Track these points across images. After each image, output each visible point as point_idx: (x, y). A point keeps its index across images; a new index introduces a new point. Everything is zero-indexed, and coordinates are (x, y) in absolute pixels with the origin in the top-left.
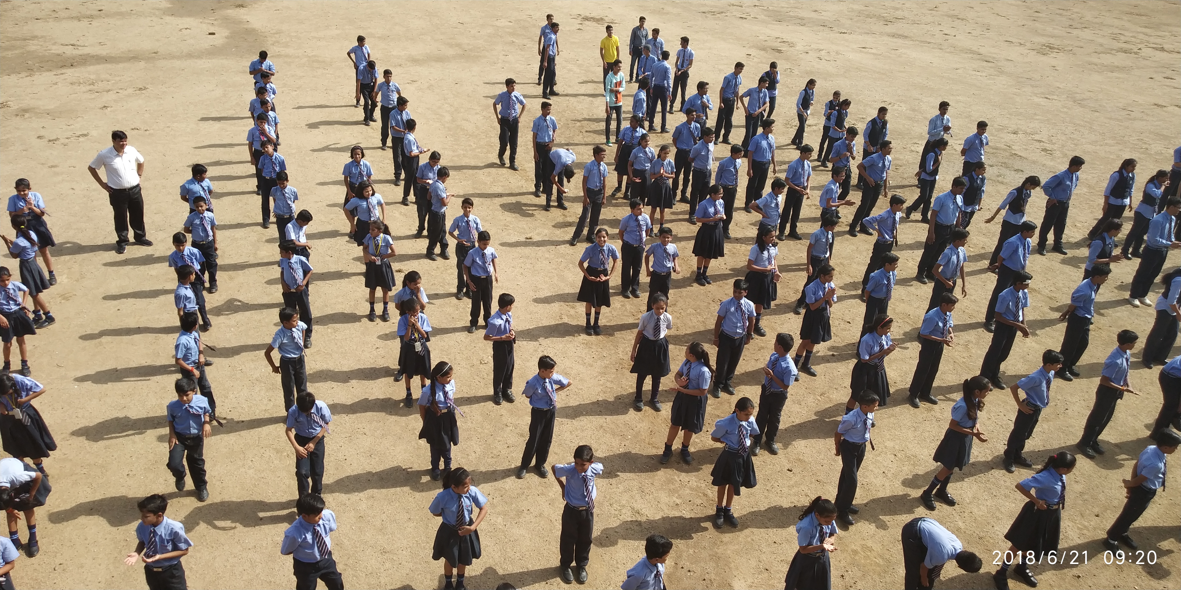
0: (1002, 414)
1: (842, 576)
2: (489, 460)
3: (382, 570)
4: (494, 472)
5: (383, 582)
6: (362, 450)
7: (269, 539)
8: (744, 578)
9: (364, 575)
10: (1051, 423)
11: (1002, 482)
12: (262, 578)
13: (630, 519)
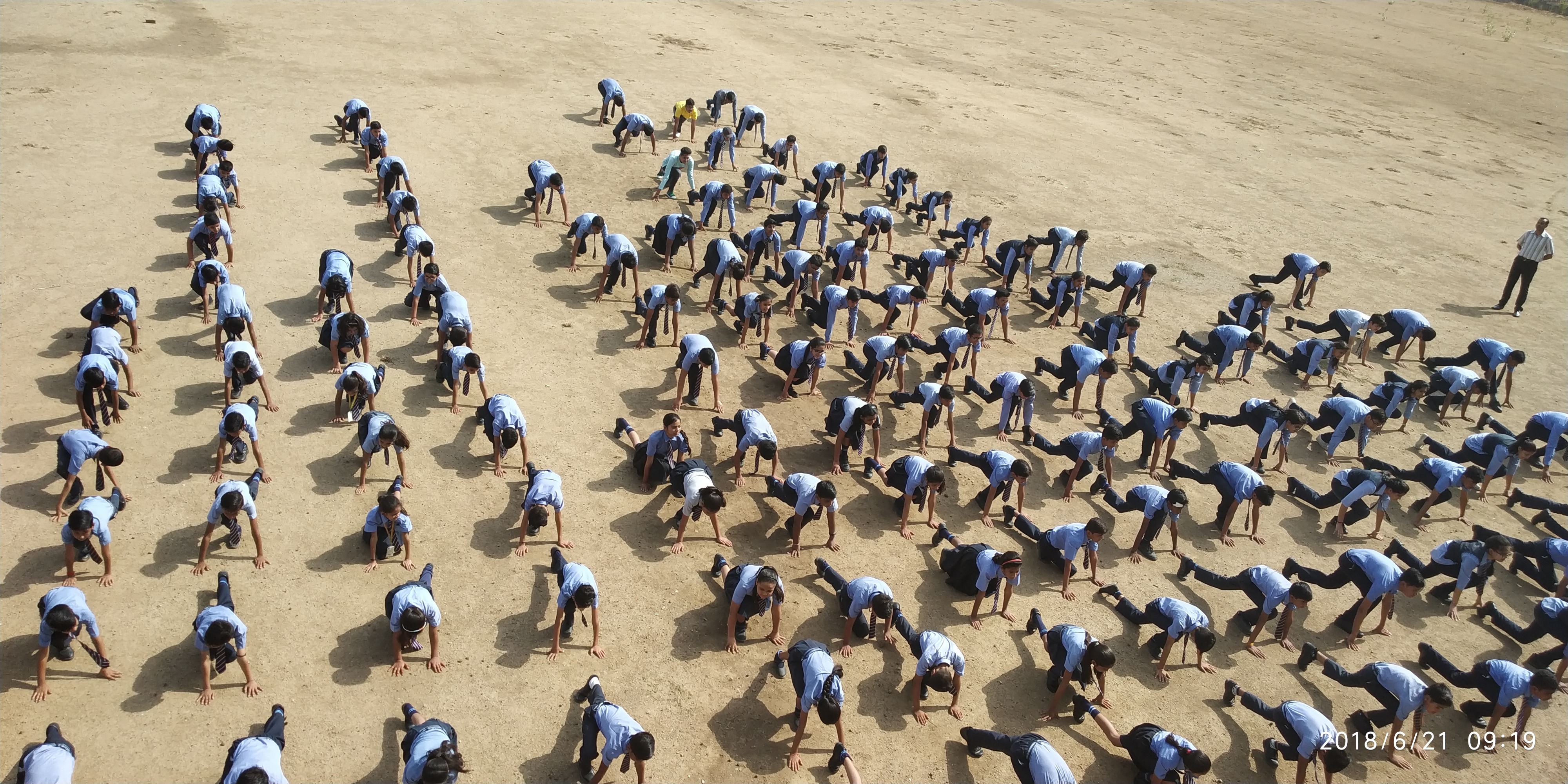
3: (329, 756)
5: (328, 772)
6: (313, 598)
9: (303, 762)
12: (160, 764)
13: (667, 697)
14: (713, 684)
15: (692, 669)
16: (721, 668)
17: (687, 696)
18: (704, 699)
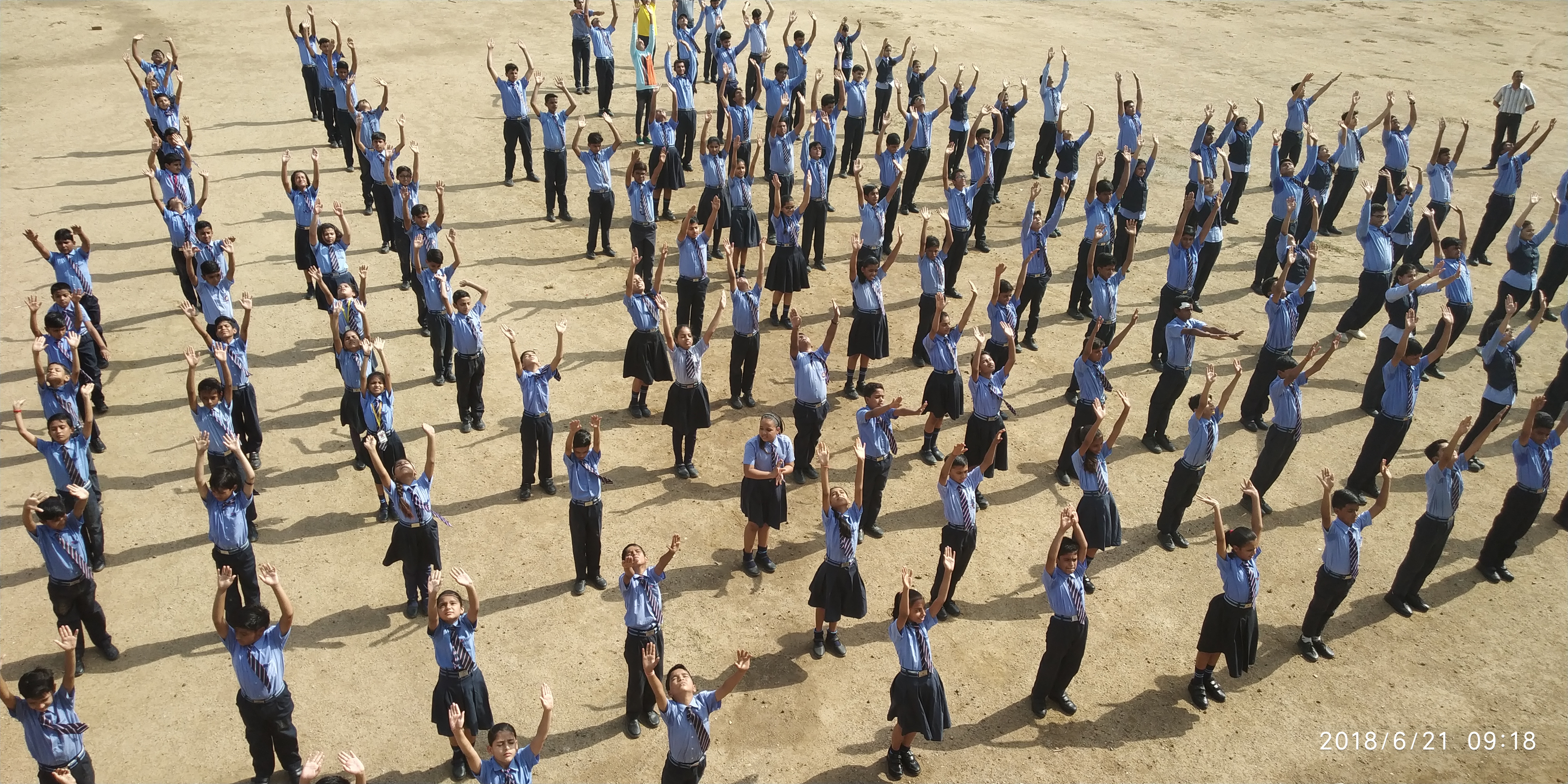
0: (1155, 475)
1: (957, 692)
2: (498, 584)
4: (505, 598)
8: (833, 705)
10: (1216, 481)
11: (1155, 559)
13: (686, 643)
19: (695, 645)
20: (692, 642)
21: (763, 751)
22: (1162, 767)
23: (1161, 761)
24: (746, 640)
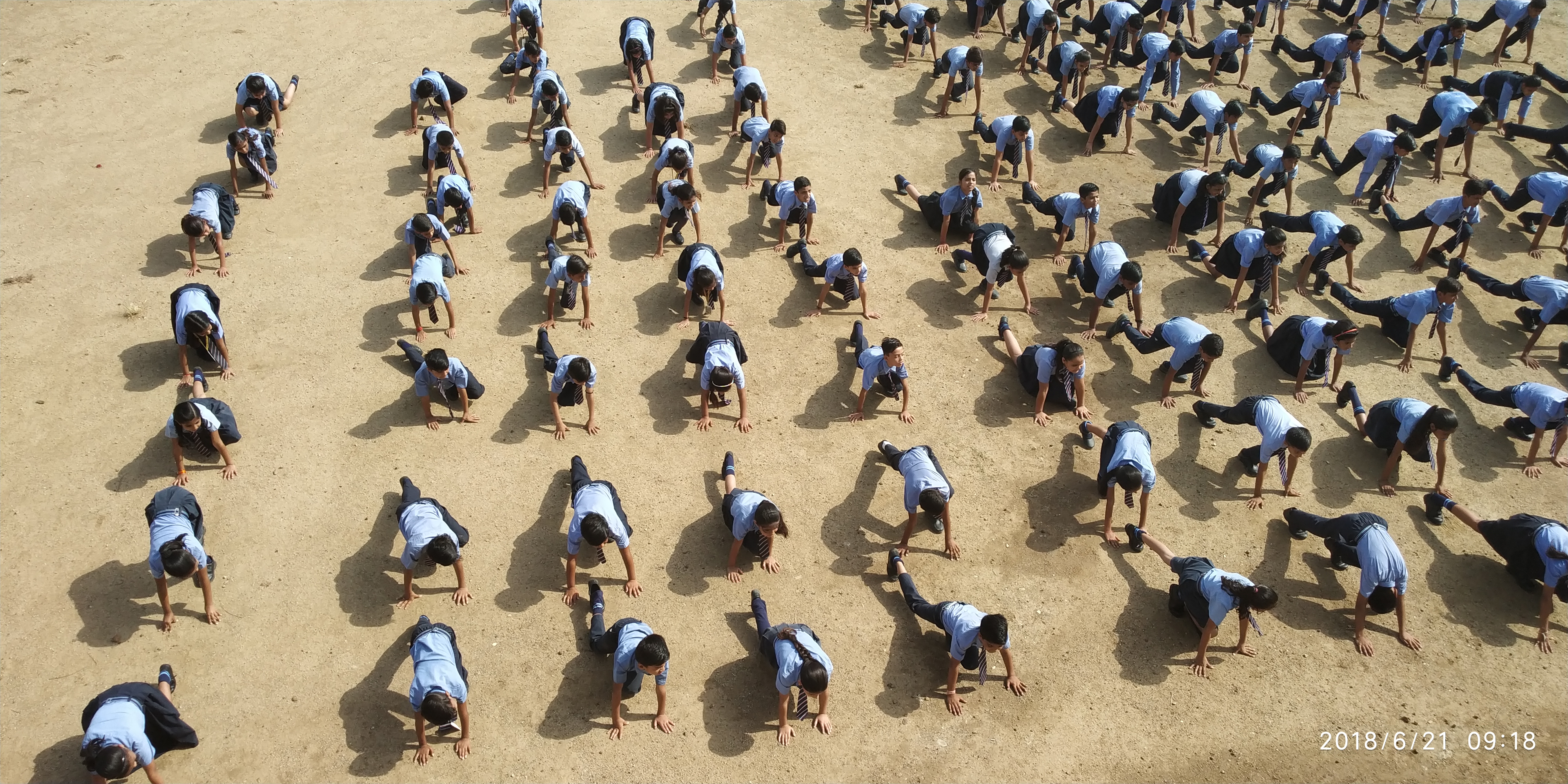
1: (1247, 553)
7: (522, 455)
13: (969, 463)
14: (1016, 452)
15: (994, 437)
16: (1024, 437)
17: (989, 463)
18: (1007, 466)
19: (977, 466)
20: (975, 463)
21: (1038, 578)
22: (1465, 664)
23: (1465, 658)
24: (1029, 469)
